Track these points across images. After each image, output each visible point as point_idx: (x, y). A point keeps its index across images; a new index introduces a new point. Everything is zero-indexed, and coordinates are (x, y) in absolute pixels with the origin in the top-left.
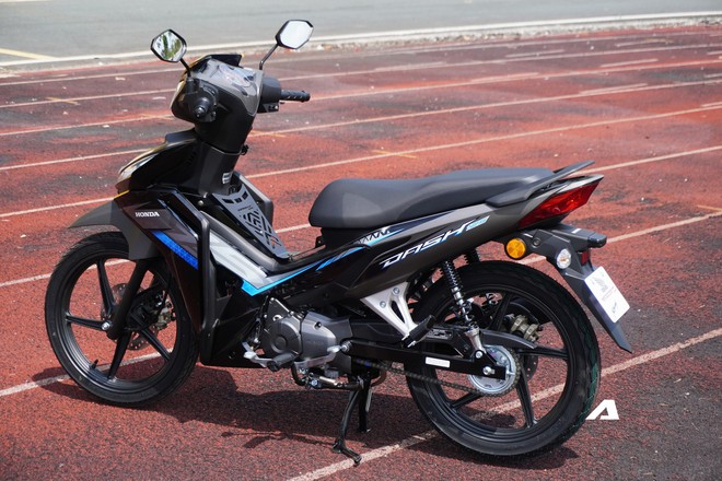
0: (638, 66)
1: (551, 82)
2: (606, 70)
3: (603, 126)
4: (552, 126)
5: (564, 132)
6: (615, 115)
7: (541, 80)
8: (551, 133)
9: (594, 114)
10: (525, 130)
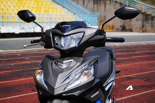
0: (145, 52)
1: (125, 55)
2: (137, 52)
3: (140, 64)
4: (127, 64)
5: (130, 65)
6: (142, 61)
7: (122, 55)
8: (127, 65)
9: (137, 61)
10: (120, 65)
